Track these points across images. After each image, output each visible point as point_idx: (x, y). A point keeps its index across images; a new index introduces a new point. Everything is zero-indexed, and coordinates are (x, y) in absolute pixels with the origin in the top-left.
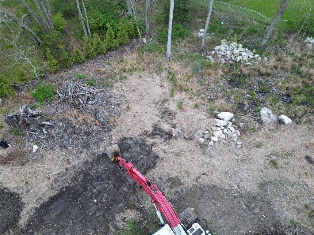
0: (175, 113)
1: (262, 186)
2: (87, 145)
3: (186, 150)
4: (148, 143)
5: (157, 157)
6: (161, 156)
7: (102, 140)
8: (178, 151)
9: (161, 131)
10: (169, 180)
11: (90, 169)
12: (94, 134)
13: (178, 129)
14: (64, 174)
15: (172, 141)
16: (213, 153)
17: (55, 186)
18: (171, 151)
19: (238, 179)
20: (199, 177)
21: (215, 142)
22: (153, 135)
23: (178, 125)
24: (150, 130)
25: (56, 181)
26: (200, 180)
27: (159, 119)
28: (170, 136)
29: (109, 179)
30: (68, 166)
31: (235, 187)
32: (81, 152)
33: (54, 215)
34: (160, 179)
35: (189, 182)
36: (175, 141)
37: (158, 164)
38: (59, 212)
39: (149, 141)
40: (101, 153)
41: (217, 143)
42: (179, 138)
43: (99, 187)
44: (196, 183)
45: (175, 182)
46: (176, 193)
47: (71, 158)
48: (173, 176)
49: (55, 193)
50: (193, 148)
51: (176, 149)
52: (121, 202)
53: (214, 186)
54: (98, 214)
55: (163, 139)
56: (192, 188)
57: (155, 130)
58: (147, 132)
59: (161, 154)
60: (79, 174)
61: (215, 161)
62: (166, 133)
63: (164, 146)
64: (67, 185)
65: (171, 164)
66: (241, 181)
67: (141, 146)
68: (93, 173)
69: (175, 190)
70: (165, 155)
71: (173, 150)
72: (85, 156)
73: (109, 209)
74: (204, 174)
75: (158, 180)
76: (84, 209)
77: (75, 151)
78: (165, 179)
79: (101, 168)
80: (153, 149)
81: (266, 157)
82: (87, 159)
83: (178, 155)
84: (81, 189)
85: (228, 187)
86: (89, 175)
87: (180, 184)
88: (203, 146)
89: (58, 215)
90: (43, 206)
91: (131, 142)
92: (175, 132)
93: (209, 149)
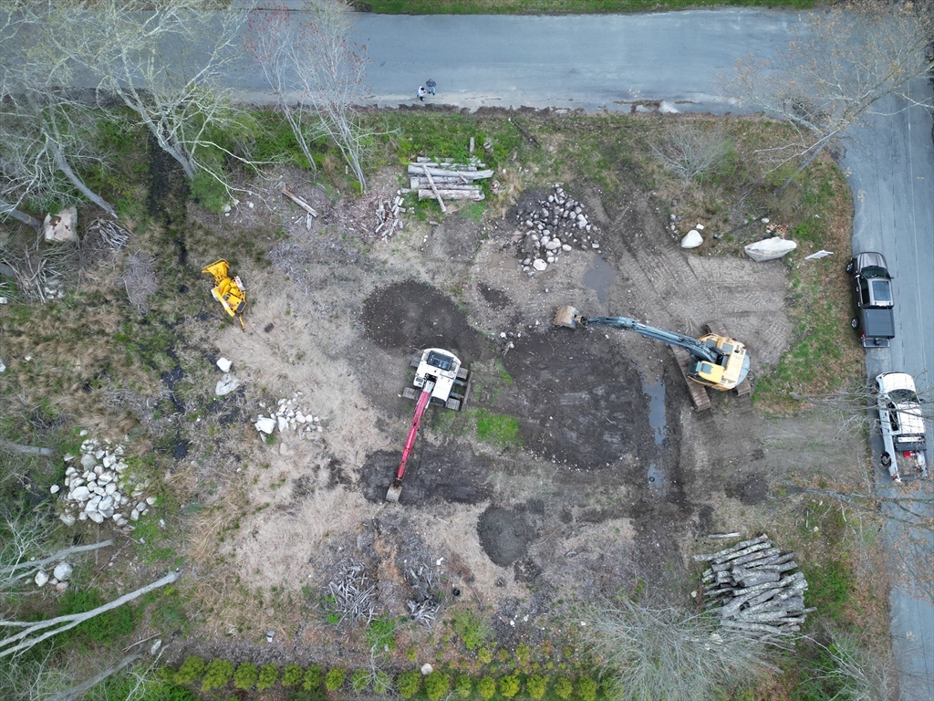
0: (294, 481)
1: (334, 358)
2: (404, 523)
3: (340, 437)
4: (358, 476)
5: (367, 456)
6: (364, 453)
7: (389, 515)
8: (348, 443)
9: (332, 476)
10: (382, 430)
11: (421, 499)
12: (390, 527)
13: (318, 461)
14: (440, 514)
15: (338, 456)
16: (326, 412)
17: (452, 511)
18: (352, 450)
19: (341, 378)
20: (363, 409)
21: (314, 416)
22: (345, 480)
23: (312, 466)
24: (340, 488)
25: (449, 514)
26: (365, 407)
27: (317, 491)
28: (334, 463)
29: (417, 477)
30: (432, 518)
31: (352, 377)
32: (413, 522)
33: (468, 489)
34: (387, 438)
35: (373, 414)
36: (336, 454)
37: (374, 450)
38: (464, 488)
39: (355, 477)
40: (401, 506)
41: (314, 414)
42: (330, 452)
43: (429, 478)
44: (371, 408)
45: (380, 424)
46: (390, 417)
47: (424, 524)
48: (377, 430)
49: (456, 504)
50: (334, 432)
51: (347, 447)
52: (427, 451)
53: (363, 392)
54: (446, 459)
55: (343, 466)
56: (377, 409)
57: (337, 483)
58: (345, 488)
59: (362, 455)
60: (431, 504)
61: (336, 405)
62: (333, 469)
63: (352, 459)
64: (445, 502)
65: (366, 440)
66: (341, 375)
67: (368, 478)
68: (422, 494)
69: (387, 421)
70: (360, 451)
71: (349, 448)
72: (414, 515)
73: (438, 455)
74: (356, 407)
75: (390, 439)
76: (450, 472)
77: (417, 527)
78: (384, 434)
79: (413, 492)
80: (361, 466)
81: (296, 365)
82: (414, 511)
83: (352, 441)
84: (441, 489)
85: (356, 382)
86: (426, 495)
87: (379, 420)
88: (325, 424)
89: (466, 486)
90: (470, 503)
91: (371, 491)
92: (324, 462)
93: (324, 418)
